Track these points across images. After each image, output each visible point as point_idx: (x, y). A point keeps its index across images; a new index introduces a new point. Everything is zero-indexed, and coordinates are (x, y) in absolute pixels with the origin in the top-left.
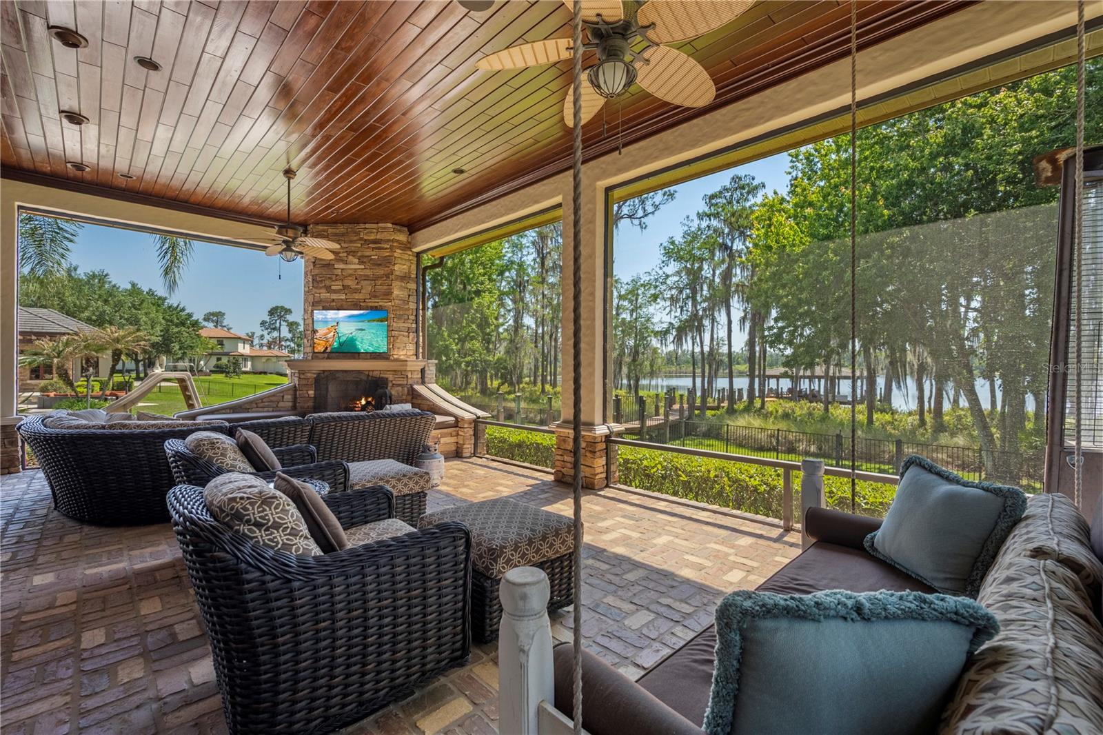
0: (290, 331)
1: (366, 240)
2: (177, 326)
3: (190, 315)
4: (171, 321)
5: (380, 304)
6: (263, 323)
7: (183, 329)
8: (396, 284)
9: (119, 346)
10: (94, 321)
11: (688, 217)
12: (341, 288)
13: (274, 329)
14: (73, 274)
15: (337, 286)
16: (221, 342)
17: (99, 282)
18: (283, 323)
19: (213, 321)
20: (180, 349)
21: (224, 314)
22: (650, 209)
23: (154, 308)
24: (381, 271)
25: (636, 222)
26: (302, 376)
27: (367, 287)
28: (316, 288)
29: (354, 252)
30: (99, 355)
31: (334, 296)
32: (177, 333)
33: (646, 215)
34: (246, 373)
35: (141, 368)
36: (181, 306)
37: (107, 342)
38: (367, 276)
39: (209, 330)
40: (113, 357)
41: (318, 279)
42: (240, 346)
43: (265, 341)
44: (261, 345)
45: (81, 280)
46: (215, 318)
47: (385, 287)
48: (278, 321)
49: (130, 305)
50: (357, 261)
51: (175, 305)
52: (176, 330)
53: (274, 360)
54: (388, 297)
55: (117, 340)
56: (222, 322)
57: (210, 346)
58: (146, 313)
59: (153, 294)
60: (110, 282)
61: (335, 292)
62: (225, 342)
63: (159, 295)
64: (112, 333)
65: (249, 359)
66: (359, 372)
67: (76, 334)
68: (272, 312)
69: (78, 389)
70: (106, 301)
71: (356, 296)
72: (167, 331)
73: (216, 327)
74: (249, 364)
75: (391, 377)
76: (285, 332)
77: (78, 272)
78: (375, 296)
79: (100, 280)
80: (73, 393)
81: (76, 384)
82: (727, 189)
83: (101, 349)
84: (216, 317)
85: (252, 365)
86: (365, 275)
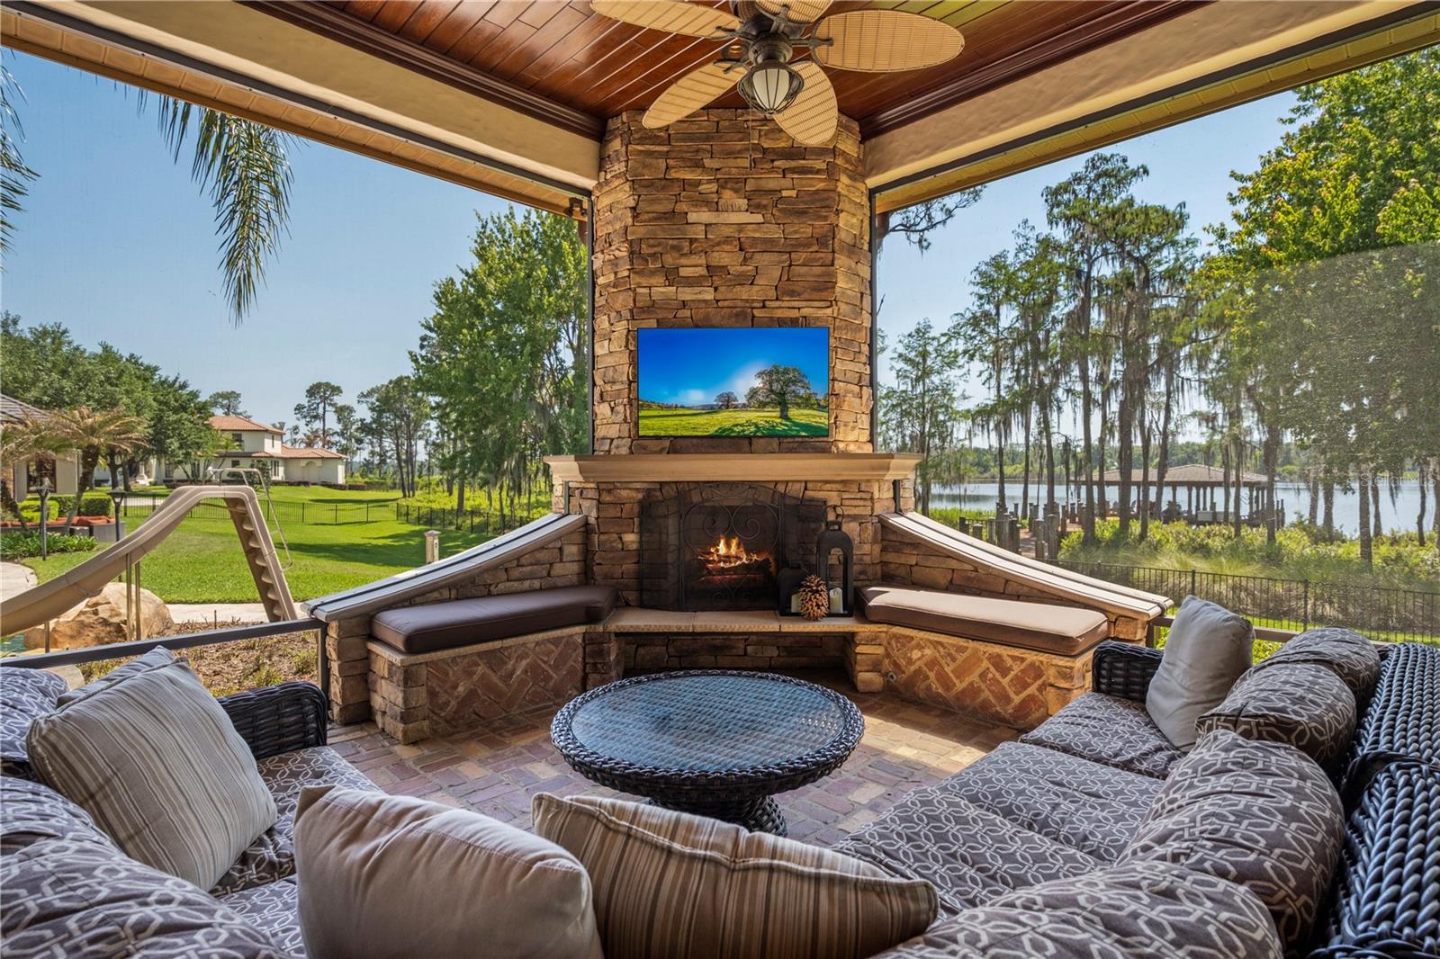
0: (339, 420)
1: (765, 151)
2: (176, 411)
3: (194, 395)
4: (166, 404)
5: (805, 312)
6: (299, 408)
7: (185, 416)
8: (842, 261)
9: (95, 441)
10: (47, 404)
11: (1026, 222)
12: (705, 272)
13: (316, 417)
14: (11, 330)
15: (692, 267)
16: (237, 436)
17: (53, 343)
18: (328, 408)
19: (222, 406)
20: (181, 448)
21: (239, 395)
22: (938, 216)
23: (140, 384)
24: (804, 230)
25: (915, 237)
26: (607, 498)
27: (770, 269)
28: (640, 273)
29: (737, 181)
30: (60, 456)
31: (687, 294)
32: (175, 422)
33: (933, 226)
34: (276, 483)
35: (120, 477)
36: (181, 380)
37: (74, 433)
38: (771, 241)
39: (219, 418)
40: (84, 458)
41: (645, 250)
42: (268, 442)
43: (300, 436)
44: (294, 442)
45: (23, 340)
46: (225, 402)
47: (818, 270)
48: (321, 405)
49: (102, 378)
50: (743, 203)
51: (171, 379)
52: (173, 417)
53: (319, 463)
54: (824, 295)
55: (92, 431)
56: (235, 408)
57: (223, 443)
58: (127, 392)
59: (136, 363)
60: (70, 343)
61: (690, 282)
62: (245, 437)
63: (146, 363)
64: (82, 418)
65: (281, 462)
66: (752, 485)
67: (21, 422)
68: (312, 392)
69: (24, 514)
70: (64, 373)
71: (745, 293)
72: (160, 419)
73: (227, 414)
74: (281, 469)
75: (833, 498)
76: (332, 422)
77: (19, 327)
78: (792, 293)
79: (54, 339)
80: (16, 522)
81: (20, 505)
82: (1080, 179)
83: (62, 446)
84: (228, 400)
85: (286, 472)
86: (765, 241)
